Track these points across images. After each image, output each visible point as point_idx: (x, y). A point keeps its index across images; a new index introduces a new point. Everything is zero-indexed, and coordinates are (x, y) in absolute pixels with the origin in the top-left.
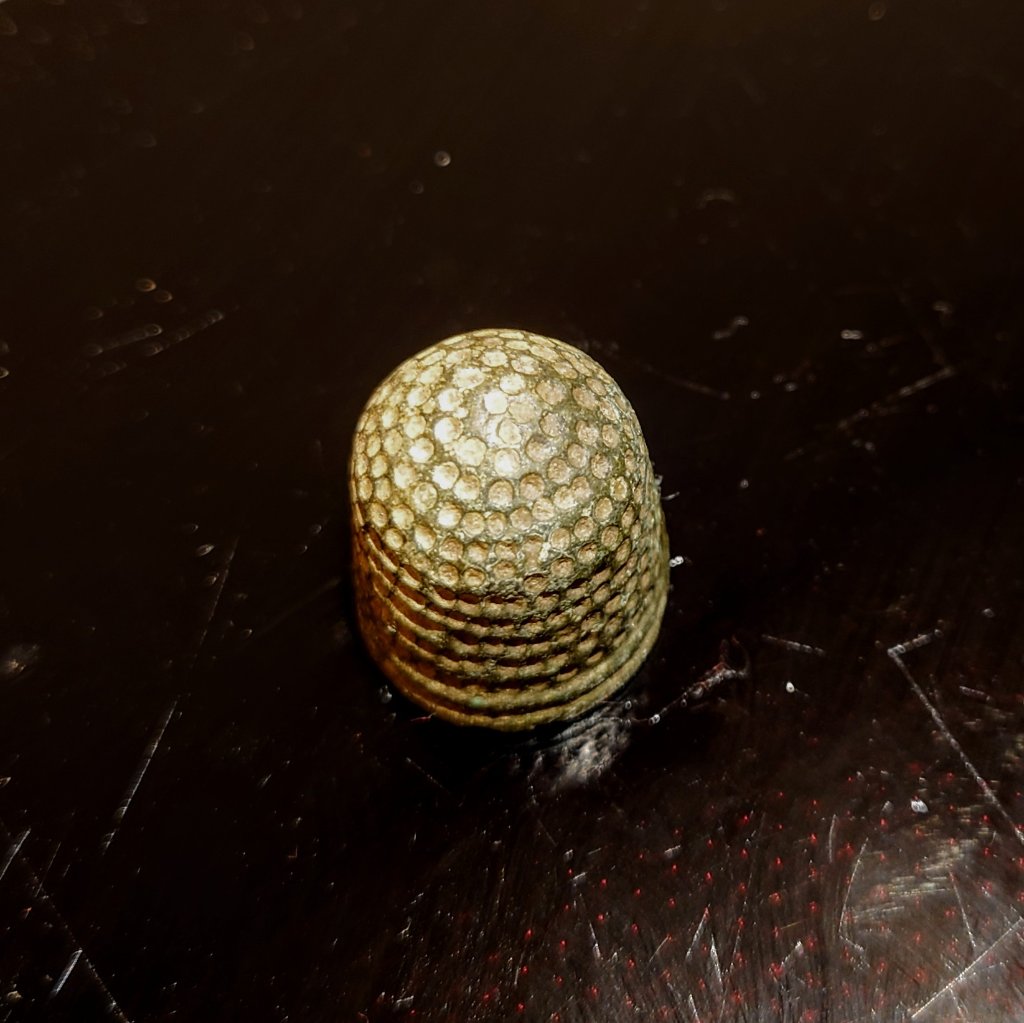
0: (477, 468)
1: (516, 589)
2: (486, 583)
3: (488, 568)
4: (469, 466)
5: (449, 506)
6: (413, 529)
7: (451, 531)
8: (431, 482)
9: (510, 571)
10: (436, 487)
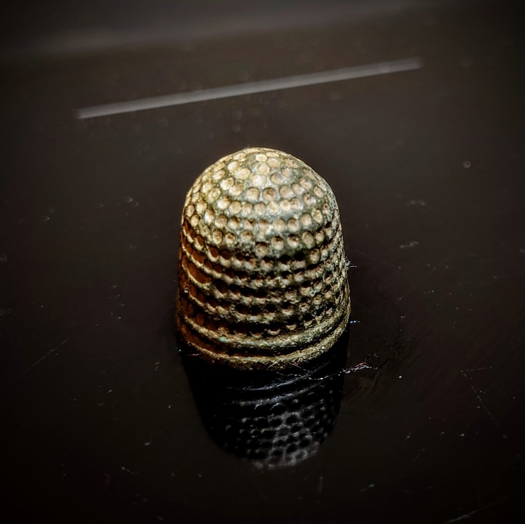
0: (243, 180)
1: (251, 249)
2: (236, 243)
3: (238, 233)
4: (240, 179)
5: (225, 199)
6: (205, 212)
7: (223, 211)
8: (219, 187)
9: (249, 238)
10: (221, 190)
